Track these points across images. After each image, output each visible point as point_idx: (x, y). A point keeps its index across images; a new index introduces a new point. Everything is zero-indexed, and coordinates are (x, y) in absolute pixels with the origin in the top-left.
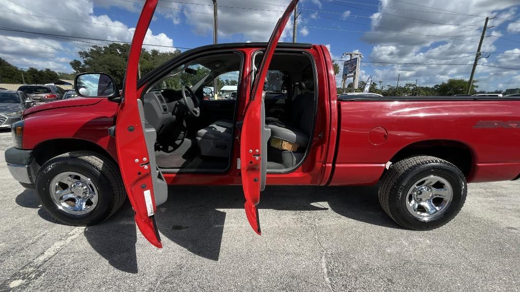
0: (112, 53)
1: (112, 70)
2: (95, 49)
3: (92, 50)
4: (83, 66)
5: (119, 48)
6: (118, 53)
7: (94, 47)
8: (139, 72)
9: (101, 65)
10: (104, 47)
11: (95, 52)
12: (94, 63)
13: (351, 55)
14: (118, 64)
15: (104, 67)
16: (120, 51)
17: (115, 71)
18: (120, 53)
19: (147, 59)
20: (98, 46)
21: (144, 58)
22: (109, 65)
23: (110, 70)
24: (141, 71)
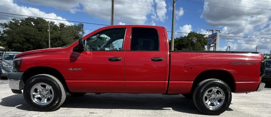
0: (27, 25)
1: (27, 38)
2: (13, 22)
3: (11, 22)
4: (2, 34)
5: (32, 21)
6: (32, 25)
7: (13, 20)
8: (49, 40)
9: (18, 34)
10: (21, 20)
11: (13, 23)
12: (13, 32)
13: (213, 31)
14: (32, 34)
15: (20, 36)
16: (34, 23)
17: (29, 39)
18: (34, 25)
19: (56, 30)
20: (17, 19)
21: (53, 29)
22: (24, 34)
23: (25, 38)
24: (51, 39)
